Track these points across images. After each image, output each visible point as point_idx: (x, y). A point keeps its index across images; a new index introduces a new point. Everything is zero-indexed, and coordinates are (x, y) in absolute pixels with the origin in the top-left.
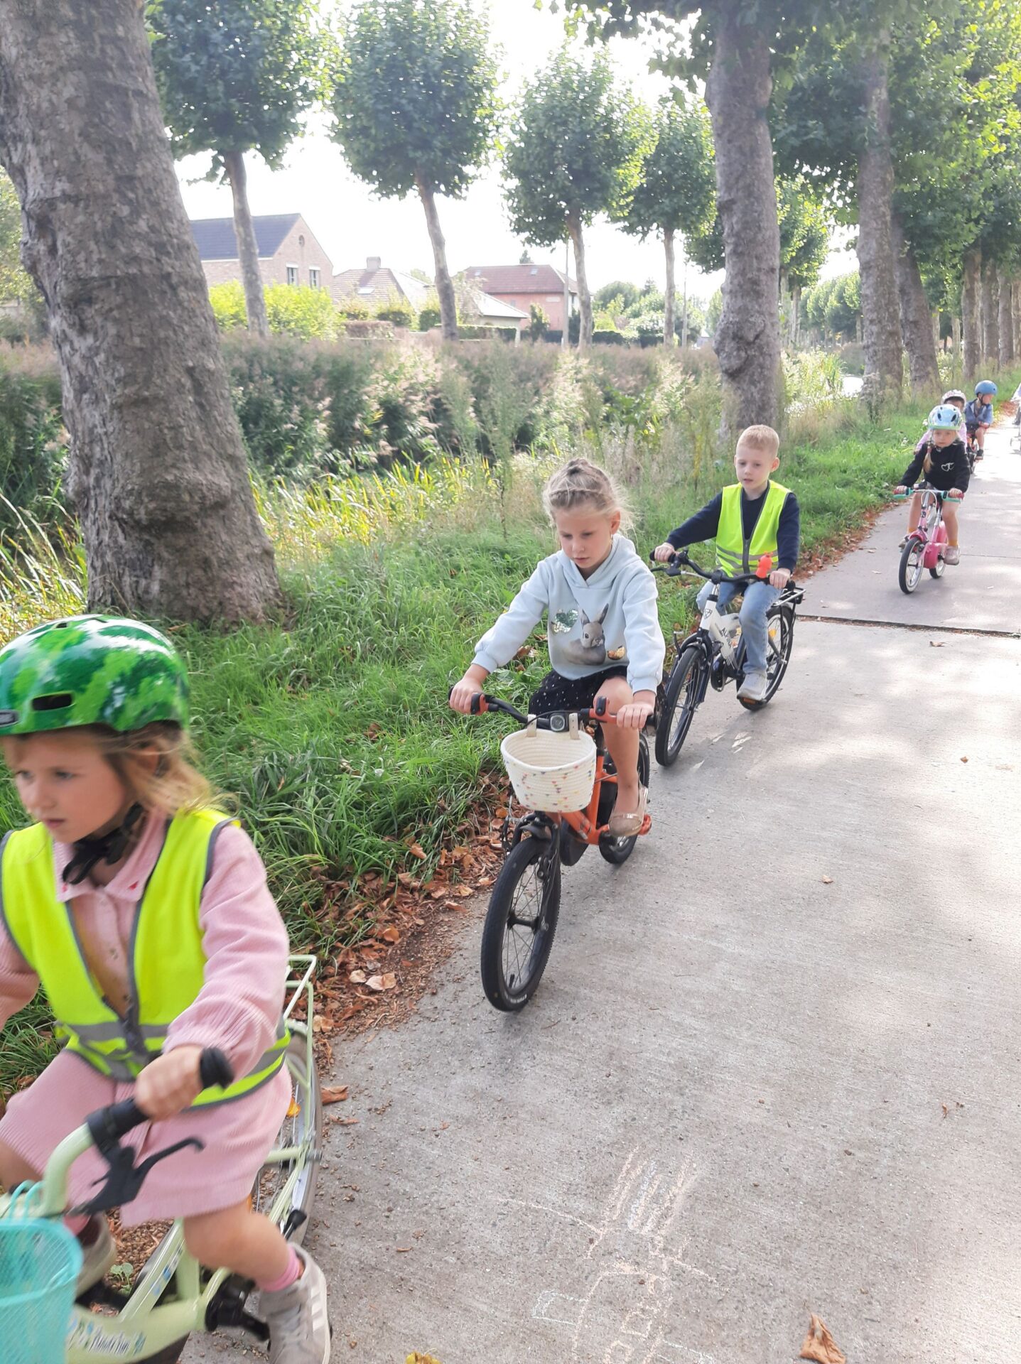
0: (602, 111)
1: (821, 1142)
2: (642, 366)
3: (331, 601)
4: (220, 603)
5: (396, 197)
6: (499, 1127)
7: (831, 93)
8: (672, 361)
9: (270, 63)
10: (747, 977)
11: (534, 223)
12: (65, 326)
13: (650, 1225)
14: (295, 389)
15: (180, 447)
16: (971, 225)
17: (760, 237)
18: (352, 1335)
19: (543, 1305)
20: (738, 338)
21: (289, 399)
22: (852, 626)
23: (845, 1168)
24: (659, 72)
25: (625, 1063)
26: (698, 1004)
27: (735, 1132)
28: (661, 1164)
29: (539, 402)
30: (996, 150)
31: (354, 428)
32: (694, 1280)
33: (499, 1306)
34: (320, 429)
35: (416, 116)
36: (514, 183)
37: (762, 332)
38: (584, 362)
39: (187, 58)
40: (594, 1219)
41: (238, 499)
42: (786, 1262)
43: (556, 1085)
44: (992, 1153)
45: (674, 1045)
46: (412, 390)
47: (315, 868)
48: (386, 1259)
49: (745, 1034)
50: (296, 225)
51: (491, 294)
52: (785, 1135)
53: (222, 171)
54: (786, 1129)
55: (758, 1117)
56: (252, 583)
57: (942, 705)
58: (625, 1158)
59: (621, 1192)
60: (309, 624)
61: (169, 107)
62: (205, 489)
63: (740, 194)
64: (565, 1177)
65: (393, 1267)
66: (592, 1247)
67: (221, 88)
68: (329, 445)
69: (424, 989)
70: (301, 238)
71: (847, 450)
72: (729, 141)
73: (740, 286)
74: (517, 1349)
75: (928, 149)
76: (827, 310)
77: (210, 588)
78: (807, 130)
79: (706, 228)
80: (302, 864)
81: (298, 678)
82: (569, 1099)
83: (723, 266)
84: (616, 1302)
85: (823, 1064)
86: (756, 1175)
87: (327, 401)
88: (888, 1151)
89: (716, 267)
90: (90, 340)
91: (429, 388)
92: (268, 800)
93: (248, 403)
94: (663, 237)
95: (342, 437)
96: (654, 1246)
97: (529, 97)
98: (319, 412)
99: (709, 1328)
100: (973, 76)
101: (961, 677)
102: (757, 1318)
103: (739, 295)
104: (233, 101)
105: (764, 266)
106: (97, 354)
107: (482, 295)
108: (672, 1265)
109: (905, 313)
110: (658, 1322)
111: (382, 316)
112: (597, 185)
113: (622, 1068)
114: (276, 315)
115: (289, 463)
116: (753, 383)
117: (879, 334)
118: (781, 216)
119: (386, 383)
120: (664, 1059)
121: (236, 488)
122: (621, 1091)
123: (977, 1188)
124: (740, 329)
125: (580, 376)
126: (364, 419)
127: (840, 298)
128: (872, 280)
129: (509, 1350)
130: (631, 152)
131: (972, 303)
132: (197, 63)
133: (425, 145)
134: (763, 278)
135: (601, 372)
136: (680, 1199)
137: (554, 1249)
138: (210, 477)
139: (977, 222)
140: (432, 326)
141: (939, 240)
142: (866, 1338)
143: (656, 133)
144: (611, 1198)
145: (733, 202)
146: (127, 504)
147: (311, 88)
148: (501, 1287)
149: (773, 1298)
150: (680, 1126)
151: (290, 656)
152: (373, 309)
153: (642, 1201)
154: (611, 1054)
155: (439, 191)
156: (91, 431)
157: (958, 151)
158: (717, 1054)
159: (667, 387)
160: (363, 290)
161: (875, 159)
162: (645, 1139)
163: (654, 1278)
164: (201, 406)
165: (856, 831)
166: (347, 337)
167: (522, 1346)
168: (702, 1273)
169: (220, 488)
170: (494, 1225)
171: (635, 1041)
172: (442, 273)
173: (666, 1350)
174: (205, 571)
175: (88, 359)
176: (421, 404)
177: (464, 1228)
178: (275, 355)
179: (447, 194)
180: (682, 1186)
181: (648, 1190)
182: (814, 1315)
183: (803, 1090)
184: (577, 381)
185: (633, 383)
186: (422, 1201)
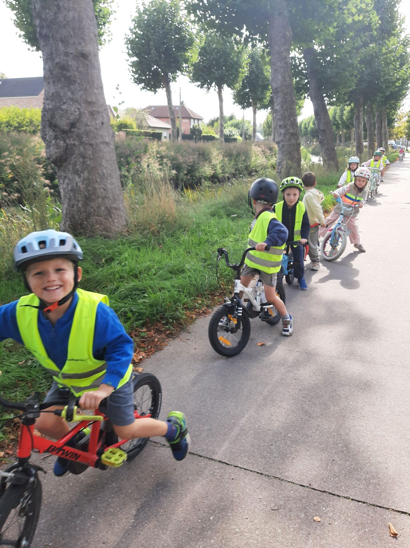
11: (147, 79)
51: (157, 117)
94: (217, 90)
97: (140, 16)
107: (152, 118)
117: (285, 134)
130: (192, 45)
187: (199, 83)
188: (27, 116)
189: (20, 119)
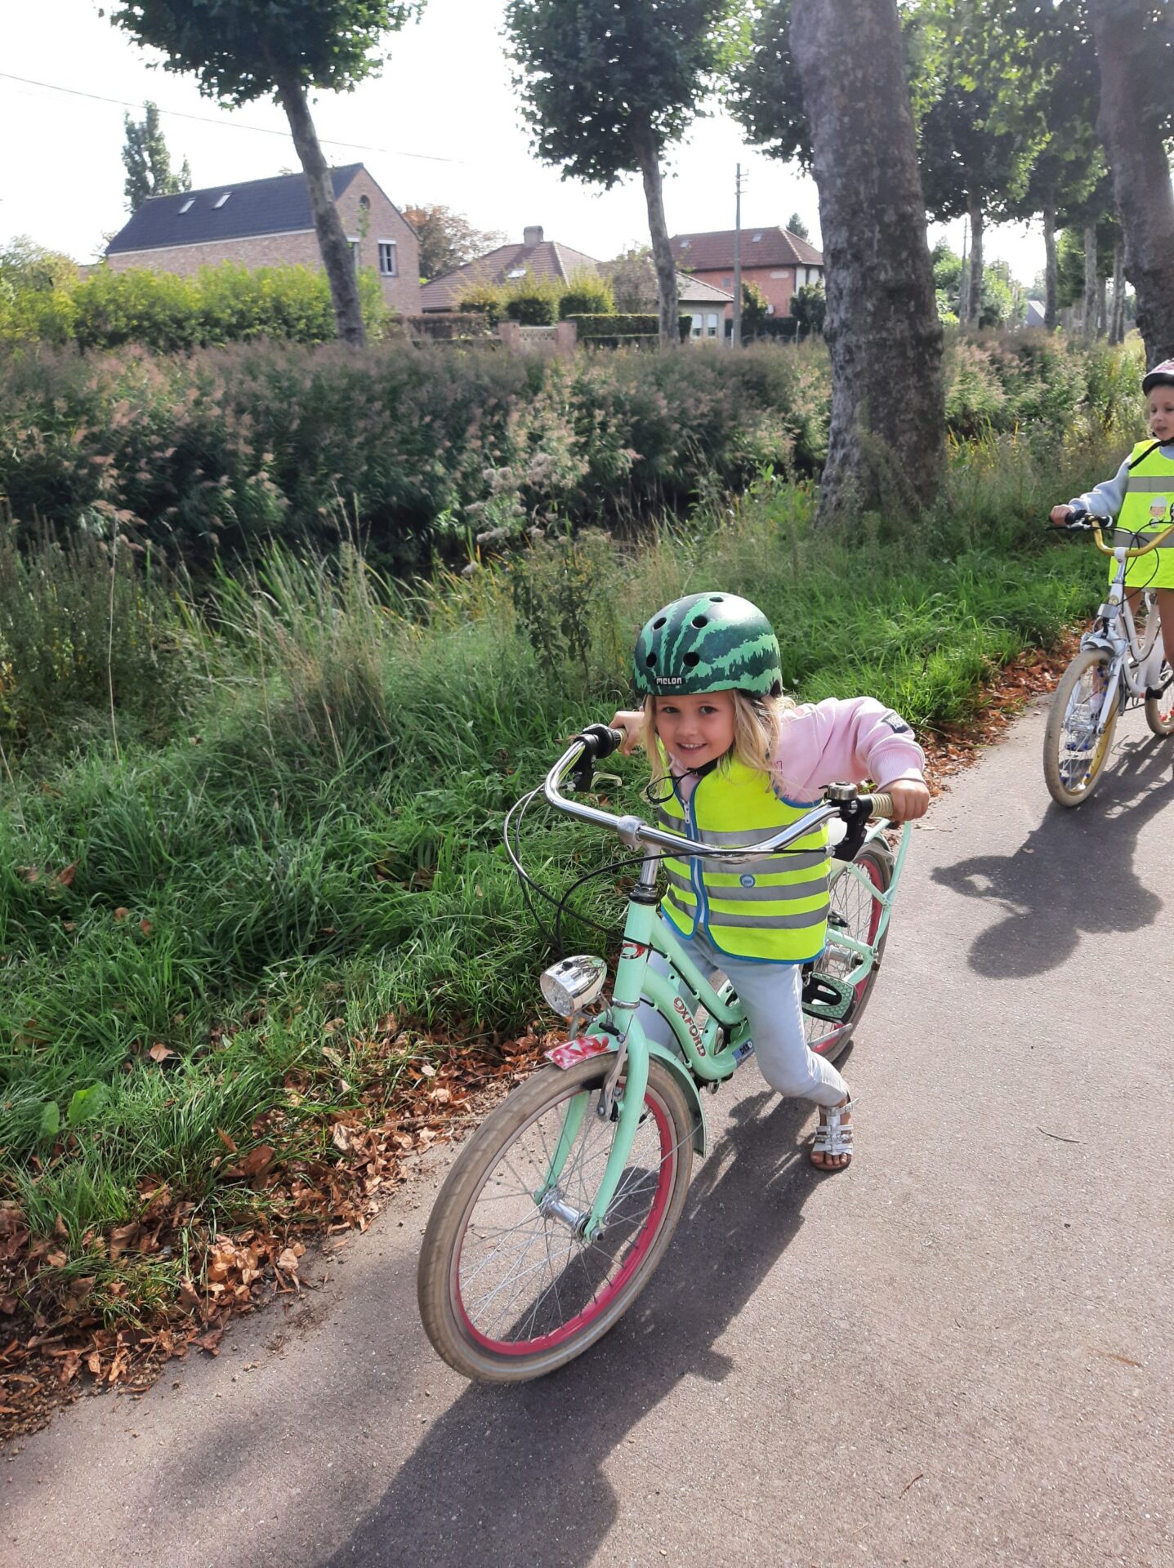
50: (355, 181)
70: (364, 199)
160: (514, 273)
187: (776, 142)
188: (266, 290)
189: (244, 302)
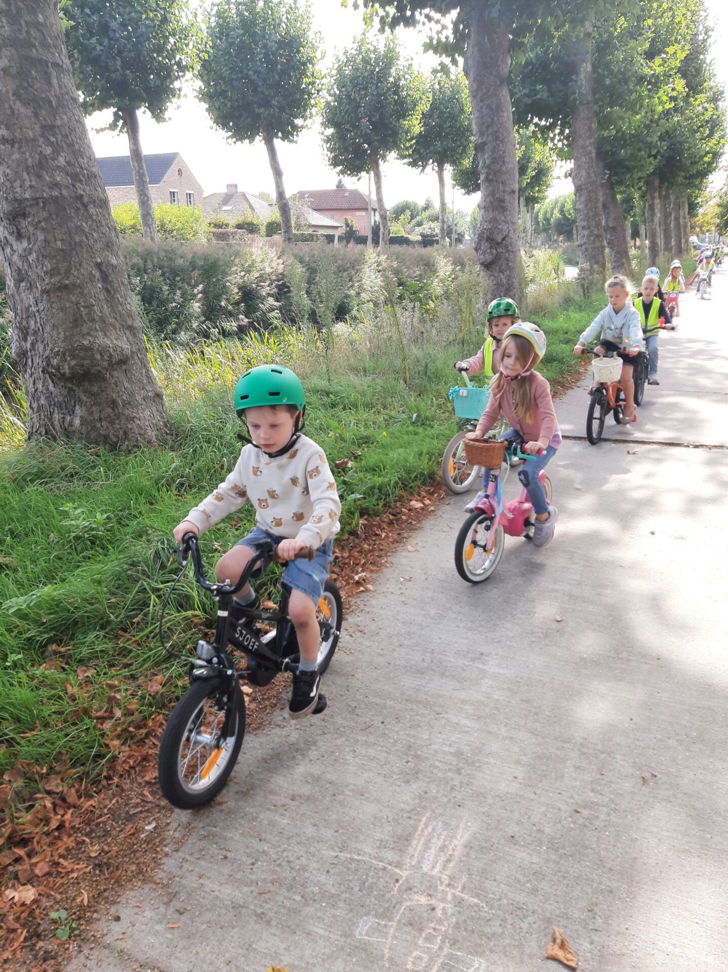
0: (391, 79)
1: (558, 805)
2: (424, 260)
3: (205, 430)
4: (125, 433)
5: (247, 141)
6: (331, 801)
7: (552, 66)
8: (445, 257)
9: (154, 45)
10: (504, 689)
11: (346, 160)
12: (6, 234)
13: (438, 868)
14: (178, 279)
15: (93, 320)
16: (651, 158)
17: (504, 168)
18: (227, 955)
19: (363, 929)
20: (490, 239)
21: (173, 287)
22: (573, 441)
23: (575, 823)
24: (431, 52)
25: (419, 753)
26: (469, 709)
27: (497, 799)
28: (446, 824)
29: (352, 286)
30: (667, 106)
31: (221, 306)
32: (470, 906)
33: (332, 930)
34: (196, 307)
35: (260, 84)
36: (330, 131)
37: (507, 235)
38: (383, 258)
39: (94, 40)
40: (399, 865)
41: (136, 358)
42: (534, 891)
43: (371, 770)
44: (677, 808)
45: (454, 738)
46: (261, 278)
47: (196, 620)
48: (250, 899)
49: (503, 730)
50: (176, 161)
51: (315, 210)
52: (532, 800)
53: (121, 123)
54: (533, 796)
55: (513, 788)
56: (147, 417)
57: (637, 495)
58: (420, 821)
59: (417, 844)
60: (189, 446)
61: (81, 76)
62: (111, 350)
63: (490, 138)
64: (378, 835)
65: (255, 905)
66: (397, 885)
67: (119, 63)
68: (203, 319)
69: (275, 705)
70: (180, 170)
71: (568, 318)
72: (481, 101)
73: (491, 202)
74: (345, 961)
75: (621, 105)
76: (552, 220)
77: (117, 422)
78: (536, 92)
79: (467, 163)
80: (186, 618)
81: (182, 485)
82: (380, 779)
83: (479, 189)
84: (415, 923)
85: (558, 749)
86: (513, 829)
87: (200, 287)
88: (605, 809)
89: (474, 190)
90: (25, 244)
91: (274, 277)
92: (161, 573)
93: (143, 289)
94: (436, 169)
95: (212, 312)
96: (441, 883)
97: (340, 70)
98: (195, 295)
99: (481, 939)
100: (650, 55)
101: (649, 475)
102: (515, 931)
103: (491, 209)
104: (128, 72)
105: (507, 189)
106: (30, 254)
107: (311, 211)
108: (454, 896)
109: (607, 221)
110: (445, 937)
111: (239, 226)
112: (390, 132)
113: (417, 757)
114: (163, 225)
115: (174, 332)
116: (502, 271)
117: (588, 236)
118: (519, 154)
119: (243, 274)
120: (446, 749)
121: (134, 349)
122: (417, 773)
123: (668, 834)
124: (491, 233)
125: (380, 268)
126: (227, 300)
127: (562, 211)
128: (583, 199)
129: (339, 961)
130: (413, 109)
131: (653, 214)
132: (101, 44)
133: (266, 104)
134: (507, 197)
135: (395, 264)
136: (459, 849)
137: (371, 888)
138: (115, 342)
139: (655, 157)
140: (275, 233)
141: (629, 170)
142: (592, 943)
143: (430, 95)
144: (410, 850)
145: (484, 144)
146: (55, 362)
147: (184, 63)
148: (334, 916)
149: (526, 917)
150: (458, 797)
151: (176, 469)
152: (232, 221)
153: (432, 851)
154: (409, 747)
155: (277, 137)
156: (27, 309)
157: (641, 106)
158: (484, 744)
159: (441, 274)
160: (225, 208)
161: (583, 113)
162: (434, 806)
163: (442, 905)
164: (108, 291)
165: (578, 584)
166: (214, 241)
167: (349, 958)
168: (476, 900)
169: (123, 350)
170: (328, 872)
171: (426, 737)
172: (281, 195)
173: (451, 957)
174: (113, 409)
175: (24, 257)
176: (268, 288)
177: (306, 875)
178: (162, 254)
179: (283, 139)
180: (461, 839)
181: (437, 843)
182: (556, 929)
183: (544, 768)
184: (379, 271)
185: (418, 273)
186: (275, 857)
